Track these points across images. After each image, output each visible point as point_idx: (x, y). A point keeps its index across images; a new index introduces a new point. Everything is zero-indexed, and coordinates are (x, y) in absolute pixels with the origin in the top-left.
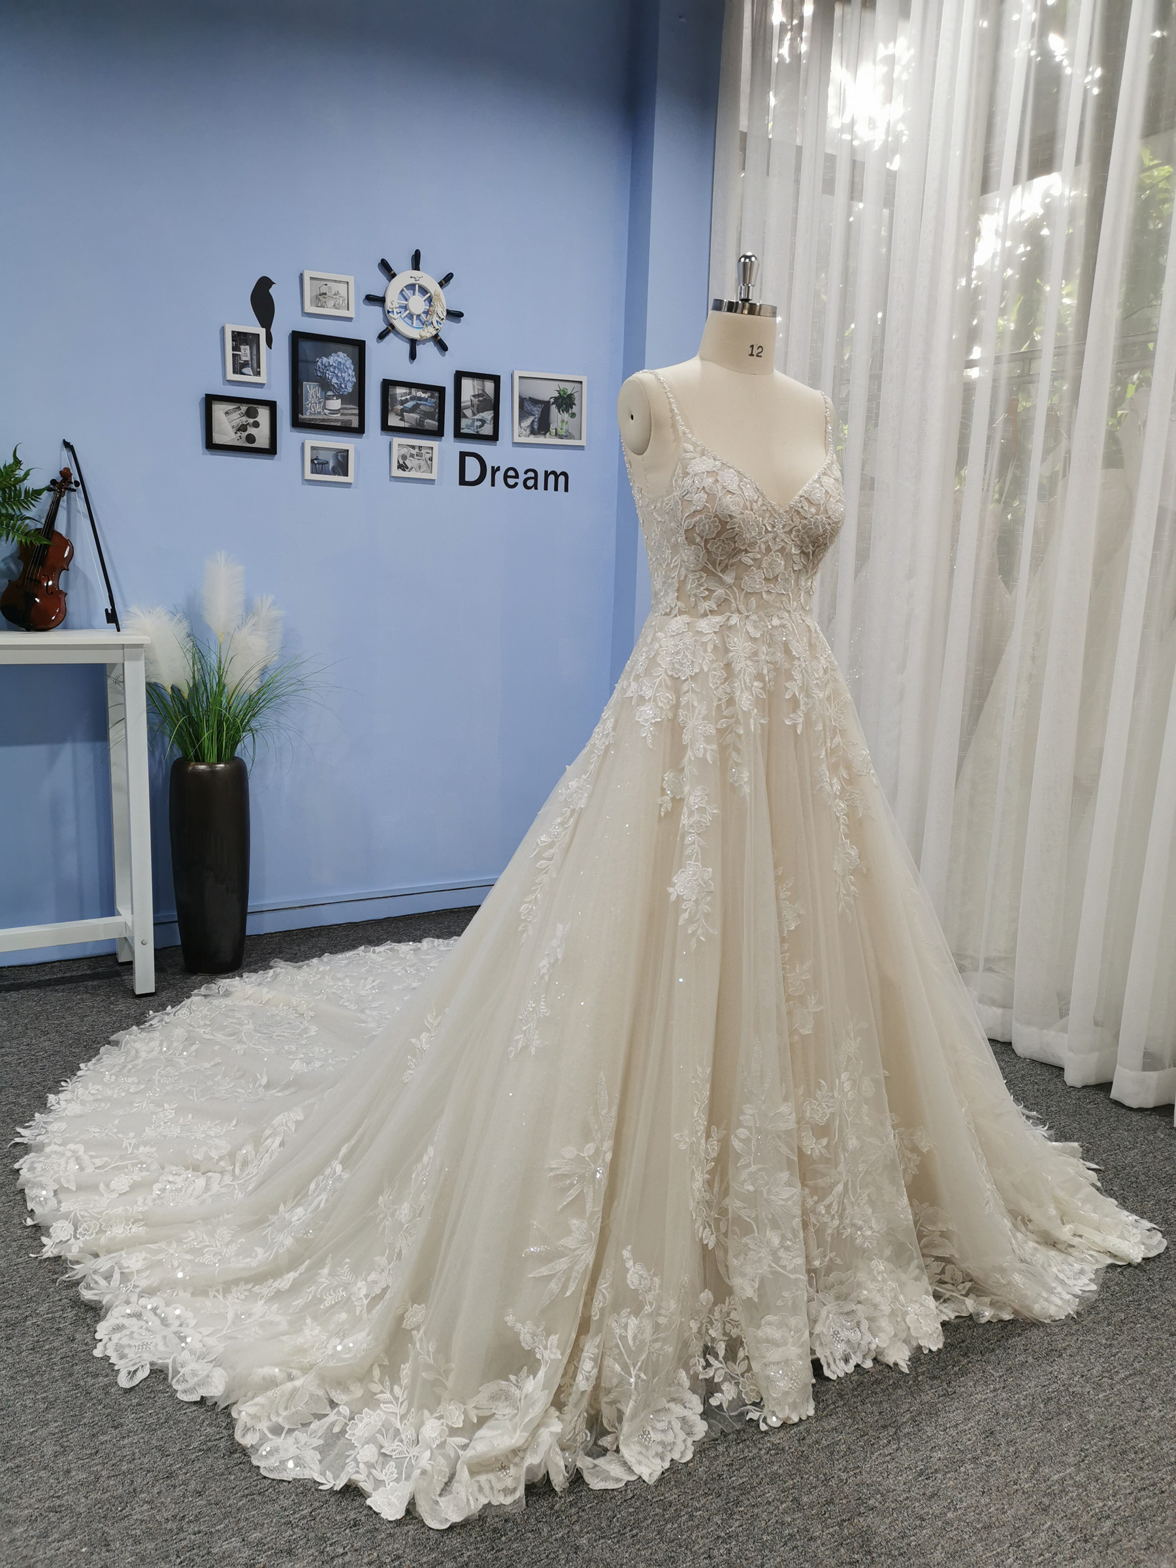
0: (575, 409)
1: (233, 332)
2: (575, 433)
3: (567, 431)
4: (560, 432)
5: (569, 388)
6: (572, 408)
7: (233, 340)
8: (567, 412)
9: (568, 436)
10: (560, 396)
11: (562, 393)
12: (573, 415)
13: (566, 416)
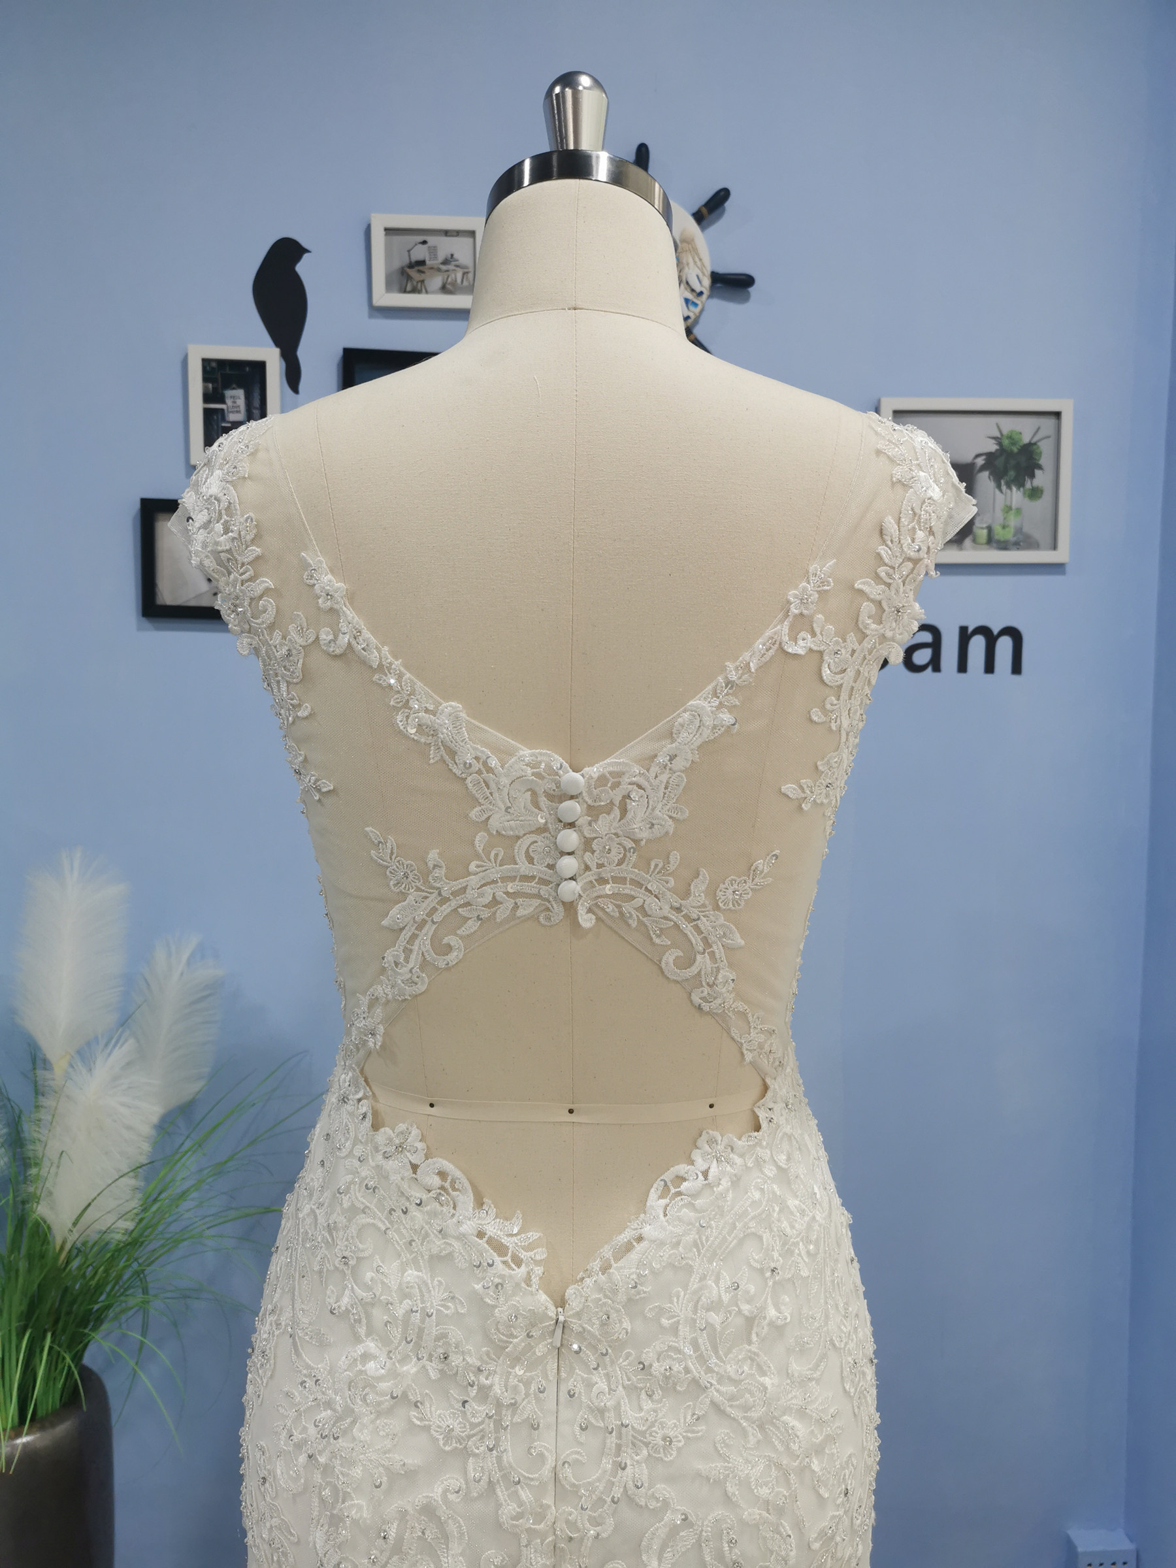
0: (1041, 479)
1: (206, 362)
2: (1040, 533)
3: (1019, 530)
4: (999, 533)
5: (1026, 430)
6: (1032, 476)
7: (206, 379)
8: (1021, 485)
9: (1023, 541)
10: (1002, 450)
11: (1006, 442)
12: (1035, 493)
13: (1016, 496)
